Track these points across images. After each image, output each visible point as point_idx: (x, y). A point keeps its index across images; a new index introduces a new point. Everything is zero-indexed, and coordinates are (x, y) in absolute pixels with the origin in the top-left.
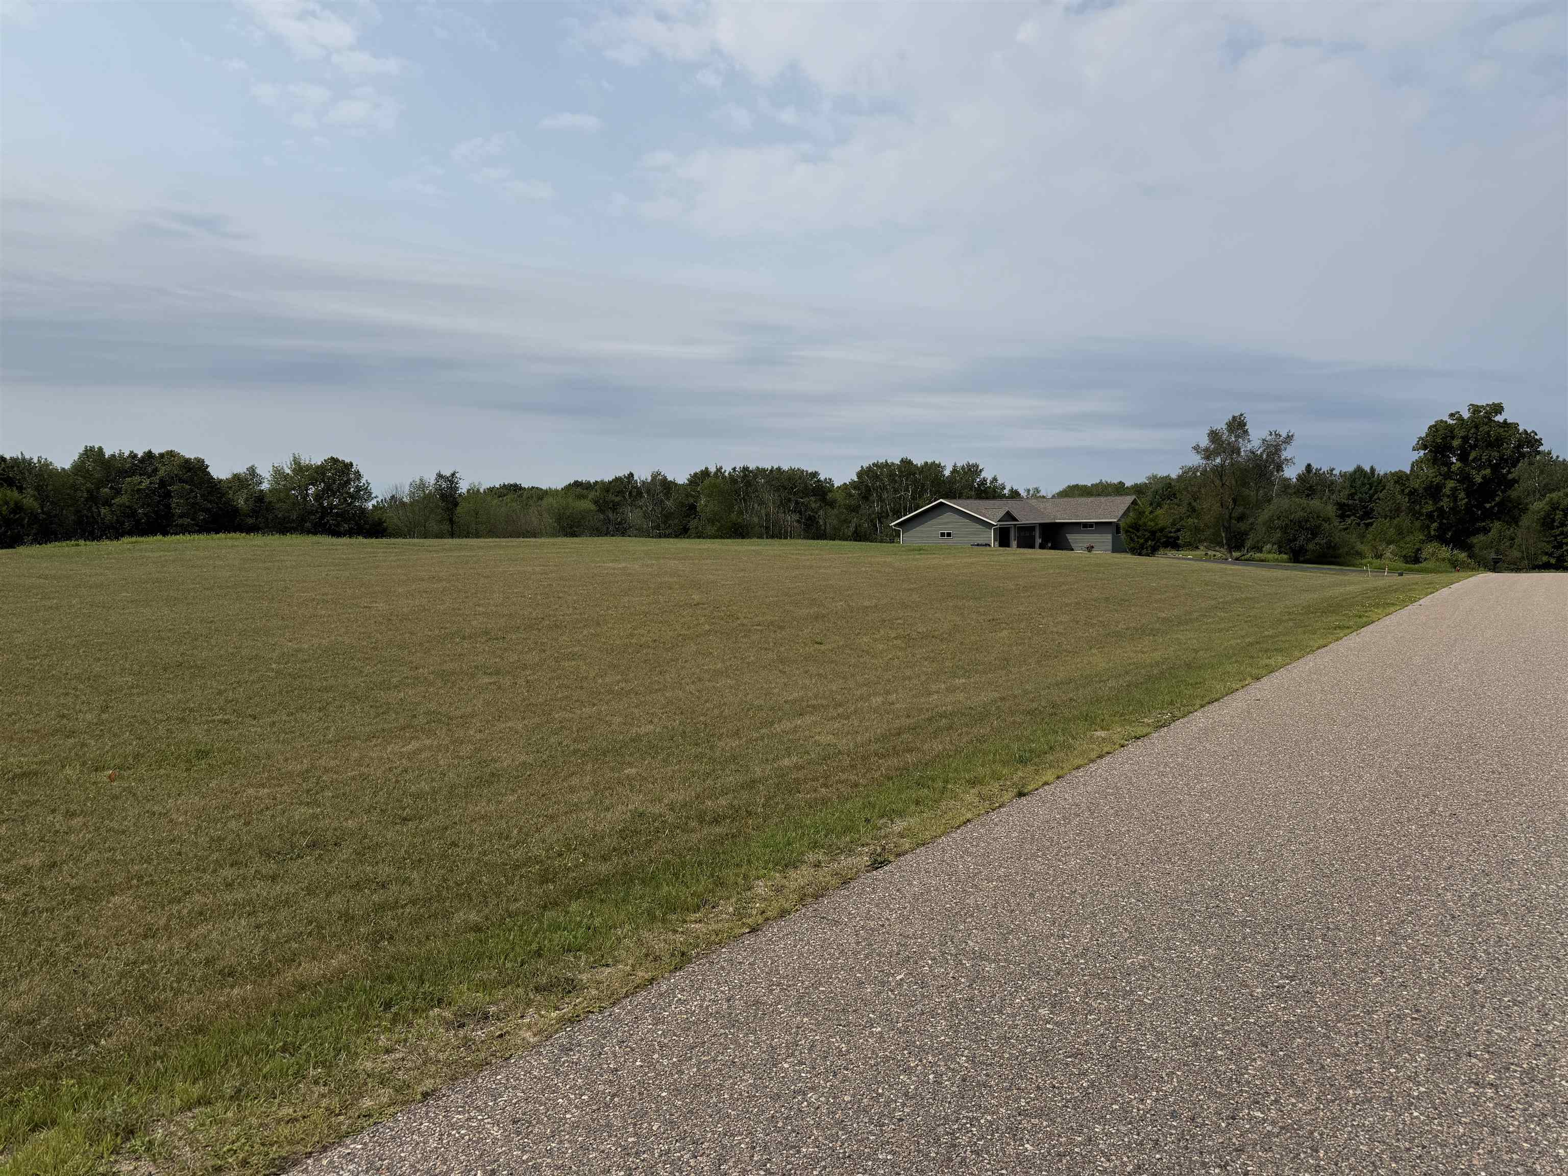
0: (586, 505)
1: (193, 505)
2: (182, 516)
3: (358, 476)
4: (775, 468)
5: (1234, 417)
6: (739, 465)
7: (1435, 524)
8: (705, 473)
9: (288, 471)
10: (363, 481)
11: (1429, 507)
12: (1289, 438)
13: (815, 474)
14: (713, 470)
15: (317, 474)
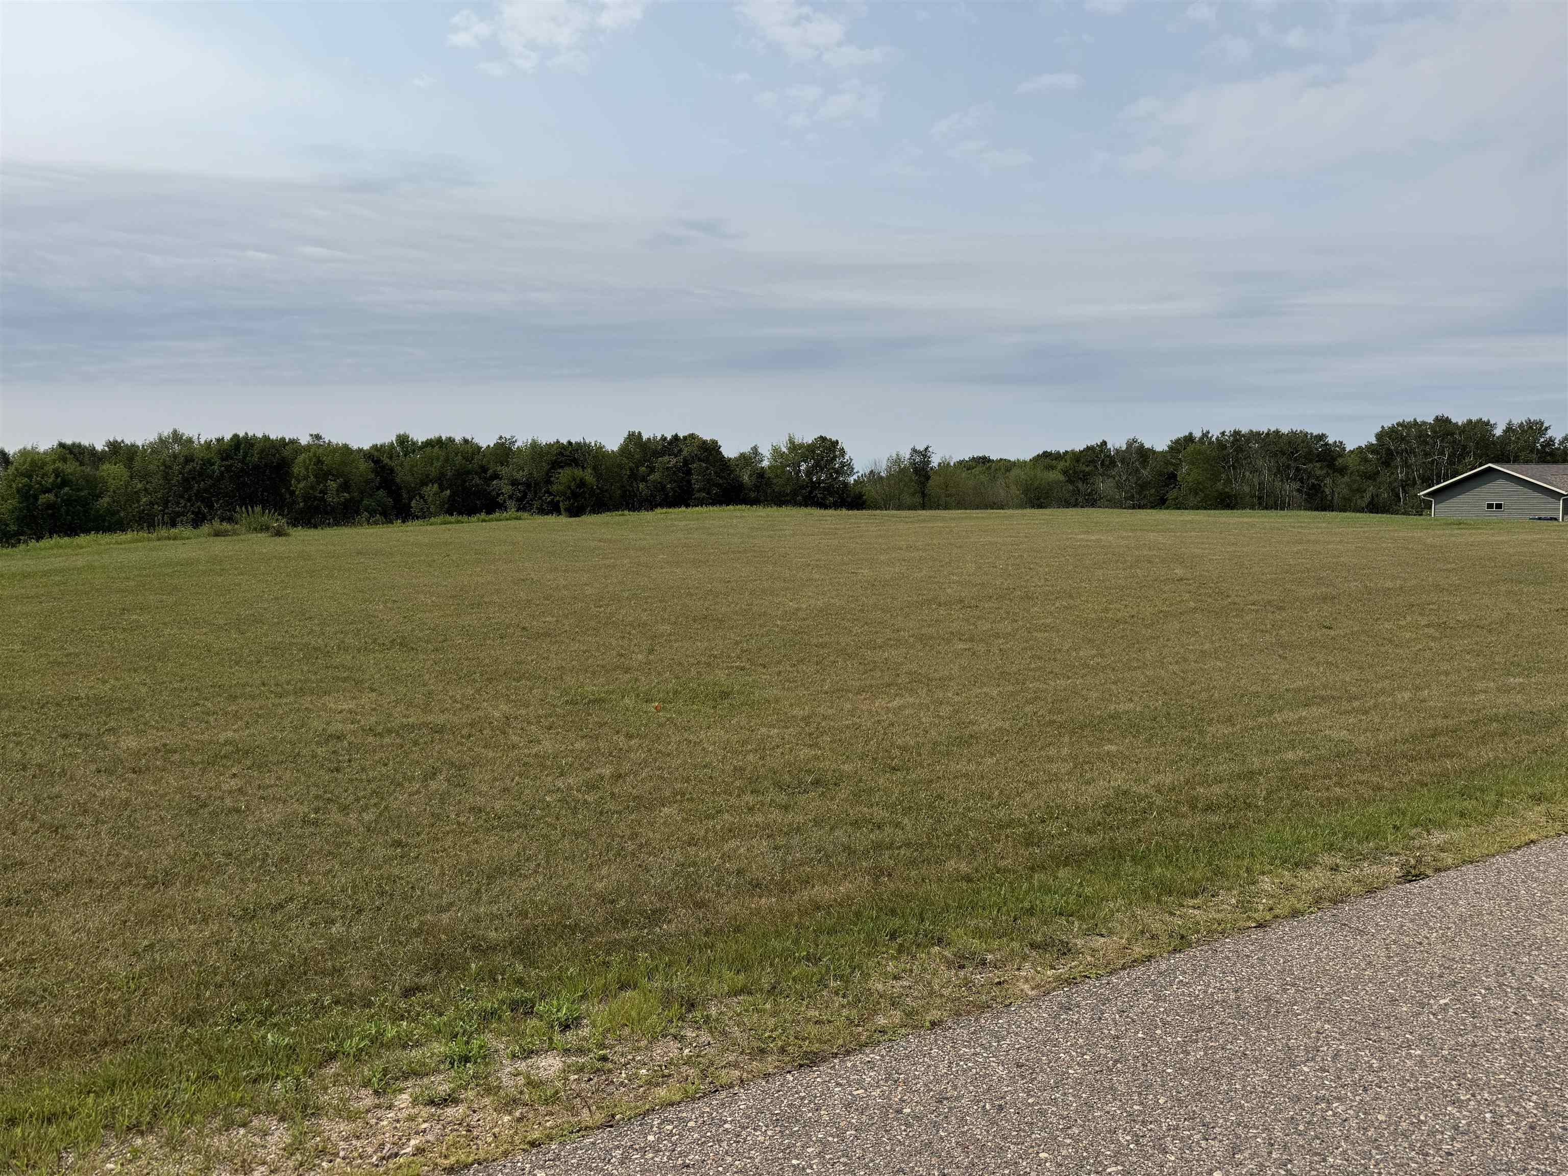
0: (1055, 476)
2: (699, 491)
3: (843, 452)
4: (1272, 430)
6: (1229, 429)
8: (1189, 439)
10: (847, 457)
13: (1321, 437)
14: (1197, 434)
15: (808, 451)
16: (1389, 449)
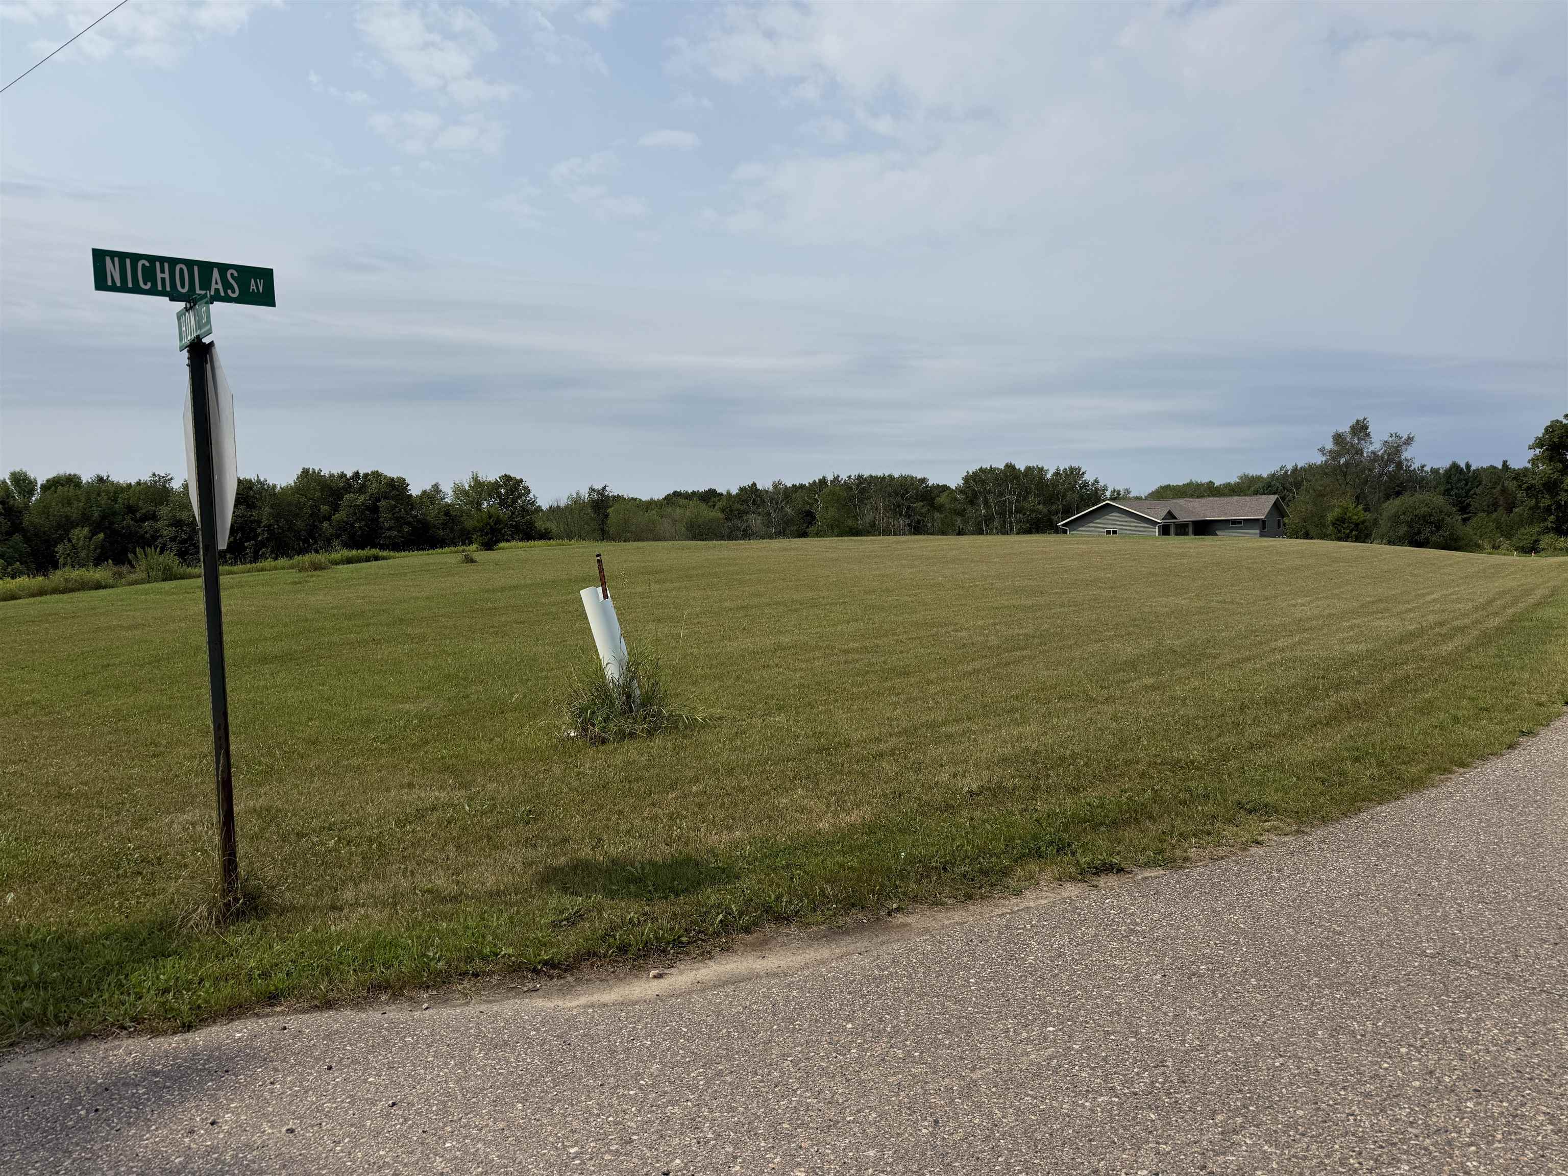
0: (714, 513)
1: (397, 519)
2: (390, 529)
3: (527, 491)
4: (887, 475)
5: (1358, 421)
6: (854, 473)
7: (1552, 517)
8: (823, 481)
9: (467, 488)
10: (531, 495)
11: (1546, 501)
12: (1409, 440)
13: (924, 480)
14: (830, 478)
15: (492, 489)
16: (974, 490)
